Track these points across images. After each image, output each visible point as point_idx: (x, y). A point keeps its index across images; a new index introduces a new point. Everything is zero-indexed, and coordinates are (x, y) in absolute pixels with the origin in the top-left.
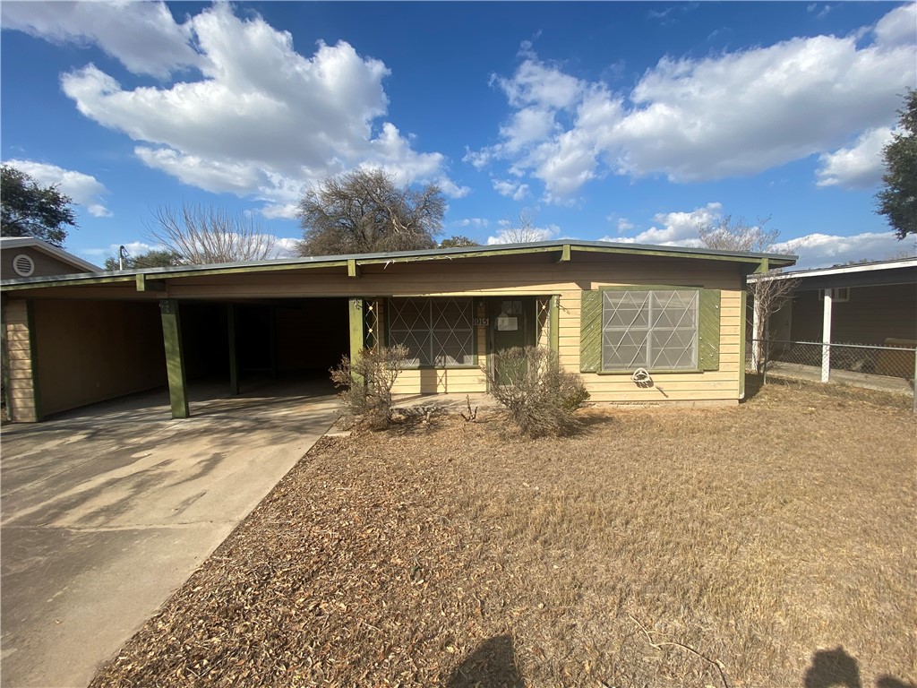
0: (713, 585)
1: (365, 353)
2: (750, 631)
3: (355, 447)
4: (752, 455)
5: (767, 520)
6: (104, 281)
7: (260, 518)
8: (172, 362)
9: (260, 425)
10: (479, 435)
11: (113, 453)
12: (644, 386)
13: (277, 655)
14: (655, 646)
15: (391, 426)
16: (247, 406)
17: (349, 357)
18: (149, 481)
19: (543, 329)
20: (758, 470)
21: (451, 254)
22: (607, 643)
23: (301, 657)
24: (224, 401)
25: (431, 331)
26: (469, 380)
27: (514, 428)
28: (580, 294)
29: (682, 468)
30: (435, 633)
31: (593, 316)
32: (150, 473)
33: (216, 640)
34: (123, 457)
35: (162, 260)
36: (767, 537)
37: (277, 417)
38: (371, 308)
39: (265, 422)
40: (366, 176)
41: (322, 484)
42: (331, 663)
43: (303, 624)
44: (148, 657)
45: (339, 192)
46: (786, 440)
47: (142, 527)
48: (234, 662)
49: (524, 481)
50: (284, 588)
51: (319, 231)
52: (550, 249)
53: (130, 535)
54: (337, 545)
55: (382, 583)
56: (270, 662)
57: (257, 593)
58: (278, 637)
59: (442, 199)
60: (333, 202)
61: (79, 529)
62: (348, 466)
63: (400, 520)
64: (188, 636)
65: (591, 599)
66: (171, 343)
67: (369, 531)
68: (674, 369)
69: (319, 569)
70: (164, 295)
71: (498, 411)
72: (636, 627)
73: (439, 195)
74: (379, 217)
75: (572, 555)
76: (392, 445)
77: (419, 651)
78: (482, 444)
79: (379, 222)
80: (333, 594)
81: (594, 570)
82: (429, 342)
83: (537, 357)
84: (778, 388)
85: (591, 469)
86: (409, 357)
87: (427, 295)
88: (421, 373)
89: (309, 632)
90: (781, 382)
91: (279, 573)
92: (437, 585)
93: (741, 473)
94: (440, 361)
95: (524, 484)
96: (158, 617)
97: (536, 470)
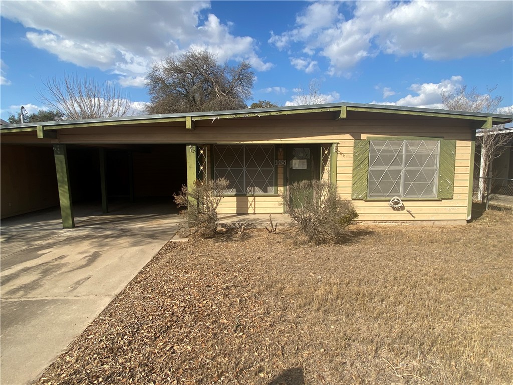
0: (441, 339)
1: (198, 184)
2: (465, 368)
3: (192, 249)
4: (474, 258)
5: (481, 300)
6: (14, 131)
7: (129, 293)
8: (62, 189)
9: (124, 233)
10: (278, 242)
11: (24, 250)
12: (398, 209)
13: (148, 376)
14: (399, 376)
15: (216, 236)
16: (113, 221)
17: (187, 186)
18: (51, 269)
19: (325, 168)
20: (477, 267)
21: (260, 113)
22: (367, 374)
23: (163, 377)
24: (98, 218)
25: (244, 169)
26: (270, 205)
27: (303, 238)
28: (353, 143)
29: (422, 266)
30: (251, 365)
31: (361, 159)
32: (51, 264)
33: (106, 367)
34: (32, 253)
35: (49, 117)
36: (481, 311)
37: (136, 228)
38: (202, 152)
39: (128, 231)
40: (196, 56)
41: (171, 272)
42: (183, 382)
43: (163, 358)
44: (62, 377)
45: (177, 68)
46: (499, 248)
47: (50, 298)
48: (119, 380)
49: (310, 272)
50: (149, 337)
51: (162, 96)
52: (332, 110)
53: (42, 303)
54: (183, 311)
55: (215, 334)
56: (143, 380)
57: (131, 339)
58: (147, 365)
59: (252, 73)
60: (172, 75)
61: (7, 299)
62: (188, 260)
63: (225, 295)
64: (88, 364)
65: (357, 347)
66: (62, 174)
67: (205, 302)
68: (420, 197)
69: (172, 325)
70: (56, 141)
71: (292, 225)
72: (387, 365)
73: (250, 70)
74: (205, 86)
75: (344, 320)
76: (217, 248)
77: (241, 376)
78: (281, 248)
79: (205, 90)
80: (182, 340)
81: (359, 329)
82: (243, 177)
83: (320, 187)
84: (496, 213)
85: (358, 265)
86: (229, 187)
87: (242, 143)
88: (237, 199)
89: (167, 363)
90: (499, 209)
91: (145, 327)
92: (252, 336)
93: (465, 269)
94: (250, 191)
95: (311, 274)
96: (66, 353)
97: (319, 265)
